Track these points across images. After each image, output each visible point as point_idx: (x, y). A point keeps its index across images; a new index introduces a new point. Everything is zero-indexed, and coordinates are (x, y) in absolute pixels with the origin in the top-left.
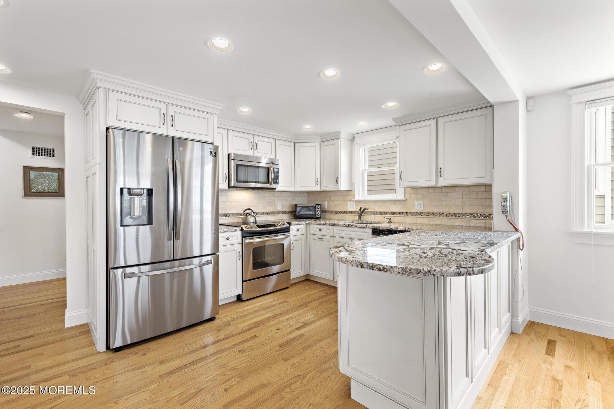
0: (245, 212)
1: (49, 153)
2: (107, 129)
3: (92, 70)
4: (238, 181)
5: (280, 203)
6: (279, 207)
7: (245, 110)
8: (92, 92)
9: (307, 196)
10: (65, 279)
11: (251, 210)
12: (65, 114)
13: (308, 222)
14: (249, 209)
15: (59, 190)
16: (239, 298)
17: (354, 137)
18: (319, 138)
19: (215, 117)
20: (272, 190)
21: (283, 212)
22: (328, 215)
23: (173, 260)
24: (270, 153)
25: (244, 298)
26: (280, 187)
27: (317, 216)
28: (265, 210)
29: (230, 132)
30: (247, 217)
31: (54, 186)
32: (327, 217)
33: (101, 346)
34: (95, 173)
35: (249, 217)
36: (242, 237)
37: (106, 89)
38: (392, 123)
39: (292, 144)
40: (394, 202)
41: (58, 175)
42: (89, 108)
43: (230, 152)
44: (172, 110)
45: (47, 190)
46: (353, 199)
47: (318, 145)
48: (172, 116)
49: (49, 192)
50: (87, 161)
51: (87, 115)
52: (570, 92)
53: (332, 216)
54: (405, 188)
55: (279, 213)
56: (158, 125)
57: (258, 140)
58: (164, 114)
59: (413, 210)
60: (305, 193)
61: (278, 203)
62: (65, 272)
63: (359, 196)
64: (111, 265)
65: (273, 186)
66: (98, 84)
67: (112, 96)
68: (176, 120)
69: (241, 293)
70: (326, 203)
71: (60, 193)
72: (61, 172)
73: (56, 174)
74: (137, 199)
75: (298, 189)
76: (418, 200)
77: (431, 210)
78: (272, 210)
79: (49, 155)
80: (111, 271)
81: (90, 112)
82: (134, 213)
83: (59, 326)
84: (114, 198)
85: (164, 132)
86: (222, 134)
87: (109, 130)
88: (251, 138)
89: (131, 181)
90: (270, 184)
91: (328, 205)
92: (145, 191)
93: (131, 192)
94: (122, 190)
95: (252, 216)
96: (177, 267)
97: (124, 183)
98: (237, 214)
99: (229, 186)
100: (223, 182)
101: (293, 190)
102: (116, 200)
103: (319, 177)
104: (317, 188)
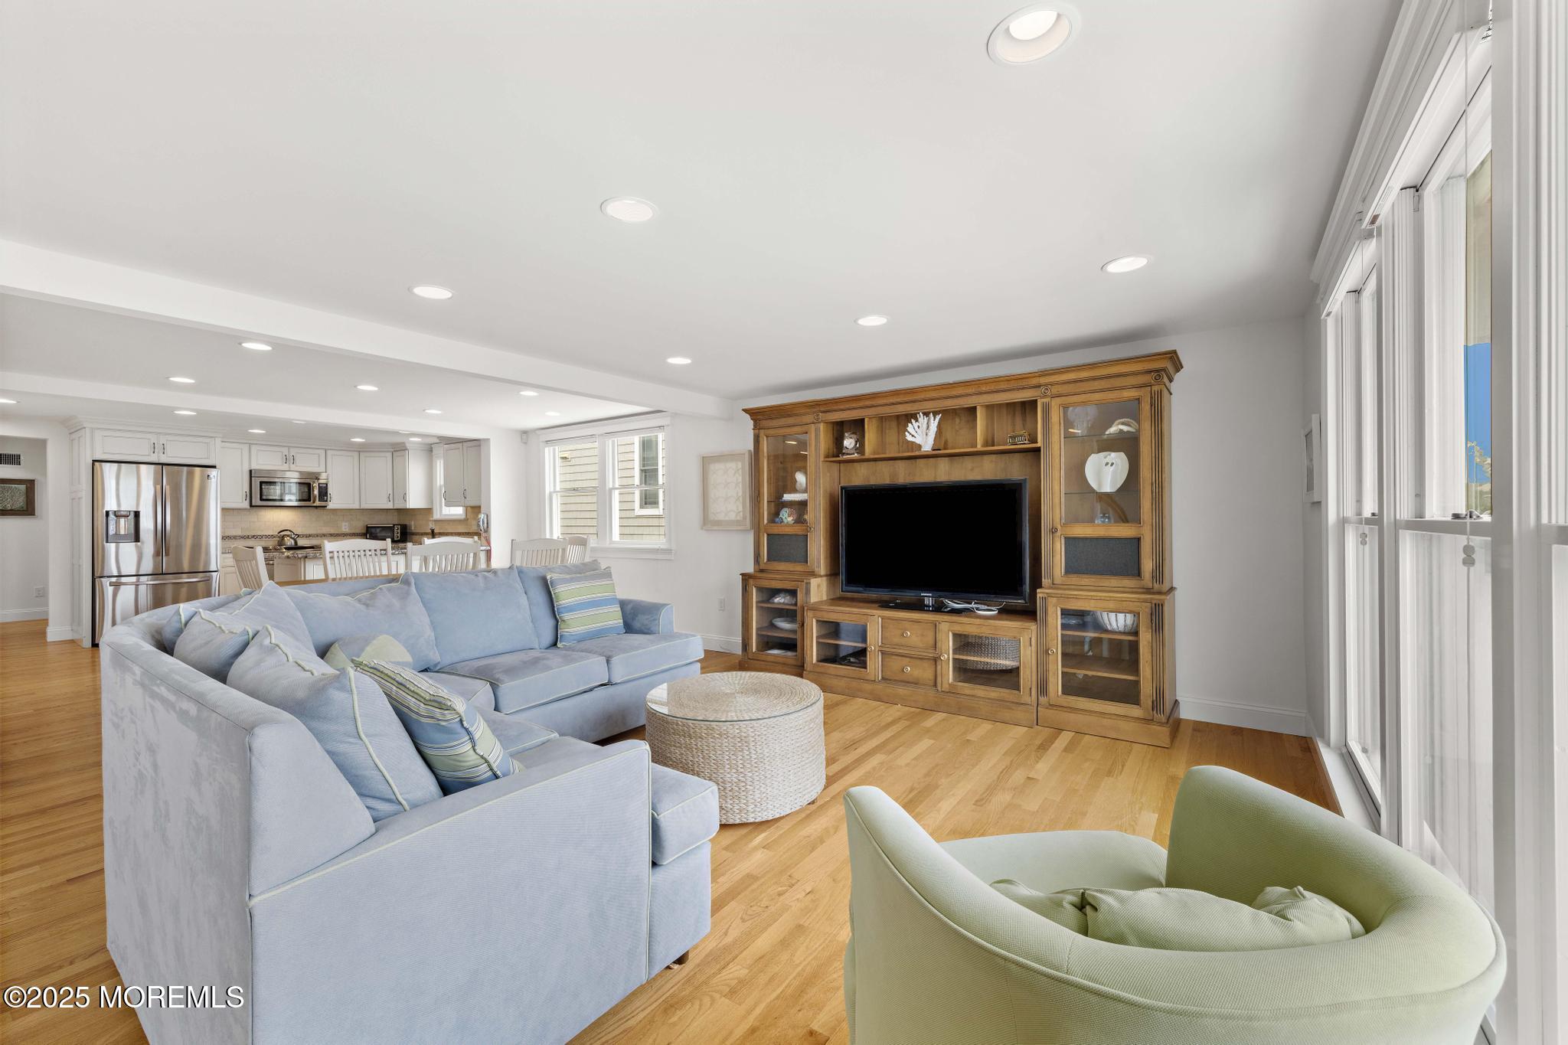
0: (280, 533)
2: (94, 460)
3: (78, 415)
4: (261, 499)
5: (347, 524)
6: (345, 528)
7: (257, 431)
8: (76, 430)
9: (396, 514)
11: (289, 530)
12: (48, 439)
14: (286, 530)
17: (432, 448)
18: (390, 447)
19: (218, 441)
20: (323, 508)
21: (353, 535)
22: (416, 538)
23: (167, 573)
24: (322, 466)
26: (331, 505)
27: (397, 539)
28: (320, 532)
29: (252, 448)
30: (284, 539)
31: (20, 502)
34: (81, 498)
35: (286, 538)
37: (92, 428)
39: (357, 453)
41: (25, 487)
42: (75, 436)
43: (255, 468)
44: (162, 439)
45: (9, 507)
46: (429, 518)
47: (390, 455)
48: (163, 443)
49: (12, 510)
50: (72, 485)
51: (72, 441)
52: (538, 432)
55: (346, 535)
56: (148, 453)
57: (297, 453)
58: (153, 443)
61: (344, 524)
63: (437, 515)
64: (97, 574)
65: (323, 504)
66: (84, 425)
67: (99, 434)
68: (168, 448)
70: (408, 523)
71: (28, 510)
72: (31, 484)
74: (122, 520)
75: (364, 506)
78: (332, 532)
80: (97, 580)
81: (76, 440)
82: (120, 532)
83: (42, 642)
84: (100, 519)
85: (154, 458)
86: (242, 449)
87: (97, 464)
88: (285, 451)
89: (119, 504)
90: (314, 502)
91: (414, 526)
92: (132, 514)
93: (117, 515)
94: (107, 513)
95: (291, 538)
96: (170, 579)
97: (111, 505)
98: (273, 536)
99: (251, 506)
100: (241, 501)
101: (358, 508)
102: (102, 522)
103: (391, 493)
104: (390, 506)
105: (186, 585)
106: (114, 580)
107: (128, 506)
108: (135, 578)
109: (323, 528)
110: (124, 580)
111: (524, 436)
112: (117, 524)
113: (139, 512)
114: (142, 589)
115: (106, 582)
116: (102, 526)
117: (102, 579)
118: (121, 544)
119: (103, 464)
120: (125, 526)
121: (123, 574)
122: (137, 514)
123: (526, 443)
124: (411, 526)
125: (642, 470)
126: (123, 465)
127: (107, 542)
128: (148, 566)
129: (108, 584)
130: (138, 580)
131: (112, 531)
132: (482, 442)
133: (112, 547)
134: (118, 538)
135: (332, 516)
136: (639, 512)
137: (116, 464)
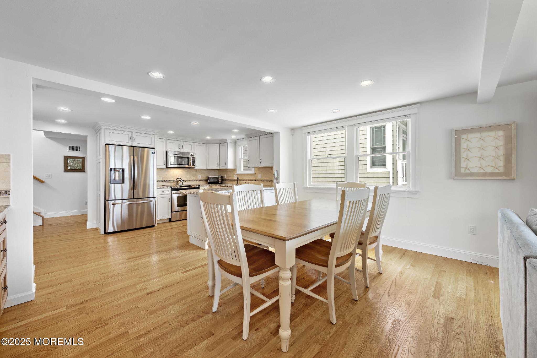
0: (177, 180)
1: (77, 149)
2: (105, 144)
3: (99, 122)
4: (171, 164)
5: (200, 175)
6: (199, 177)
7: (171, 132)
8: (98, 130)
10: (87, 215)
11: (180, 178)
12: (87, 136)
13: (210, 185)
14: (179, 178)
15: (82, 168)
16: (170, 220)
17: (236, 142)
18: (219, 142)
19: (156, 136)
20: (193, 169)
21: (202, 180)
22: (226, 182)
23: (133, 199)
24: (191, 150)
25: (172, 220)
26: (197, 167)
27: (219, 182)
28: (188, 180)
29: (167, 140)
30: (178, 182)
31: (80, 166)
32: (226, 183)
33: (102, 232)
34: (100, 162)
35: (179, 182)
36: (171, 191)
37: (105, 129)
38: (245, 137)
39: (205, 144)
40: (251, 174)
41: (82, 160)
42: (98, 134)
43: (167, 150)
44: (134, 135)
45: (76, 168)
46: (236, 173)
47: (218, 145)
48: (134, 137)
49: (77, 169)
50: (97, 156)
51: (97, 136)
52: (303, 128)
53: (228, 182)
54: (255, 168)
55: (199, 180)
56: (127, 141)
57: (184, 144)
58: (130, 137)
59: (258, 179)
60: (216, 170)
61: (199, 175)
62: (87, 211)
63: (238, 172)
64: (107, 199)
65: (193, 166)
66: (102, 127)
67: (108, 131)
68: (136, 139)
69: (170, 218)
70: (225, 175)
71: (83, 169)
72: (83, 159)
73: (81, 160)
74: (117, 173)
75: (208, 168)
76: (259, 173)
77: (264, 179)
78: (195, 179)
79: (77, 150)
80: (106, 201)
81: (99, 136)
82: (116, 179)
83: (85, 228)
84: (108, 172)
85: (130, 144)
86: (163, 142)
87: (107, 145)
88: (179, 143)
89: (115, 166)
90: (190, 166)
91: (226, 177)
92: (121, 170)
93: (115, 170)
94: (111, 169)
95: (181, 181)
96: (135, 202)
97: (112, 166)
98: (174, 181)
99: (167, 167)
100: (163, 165)
101: (206, 168)
102: (109, 173)
103: (219, 162)
104: (218, 168)
105: (140, 204)
106: (113, 202)
107: (118, 166)
108: (121, 200)
109: (192, 177)
110: (117, 202)
111: (292, 131)
112: (115, 174)
113: (124, 169)
114: (124, 206)
115: (110, 203)
116: (109, 175)
117: (109, 201)
118: (116, 184)
119: (109, 145)
120: (118, 176)
121: (117, 199)
122: (123, 170)
123: (292, 135)
124: (224, 177)
125: (371, 148)
126: (117, 146)
127: (111, 183)
128: (126, 196)
129: (111, 204)
130: (122, 201)
131: (113, 178)
132: (274, 134)
133: (112, 185)
134: (115, 182)
135: (195, 172)
136: (369, 169)
137: (114, 146)
